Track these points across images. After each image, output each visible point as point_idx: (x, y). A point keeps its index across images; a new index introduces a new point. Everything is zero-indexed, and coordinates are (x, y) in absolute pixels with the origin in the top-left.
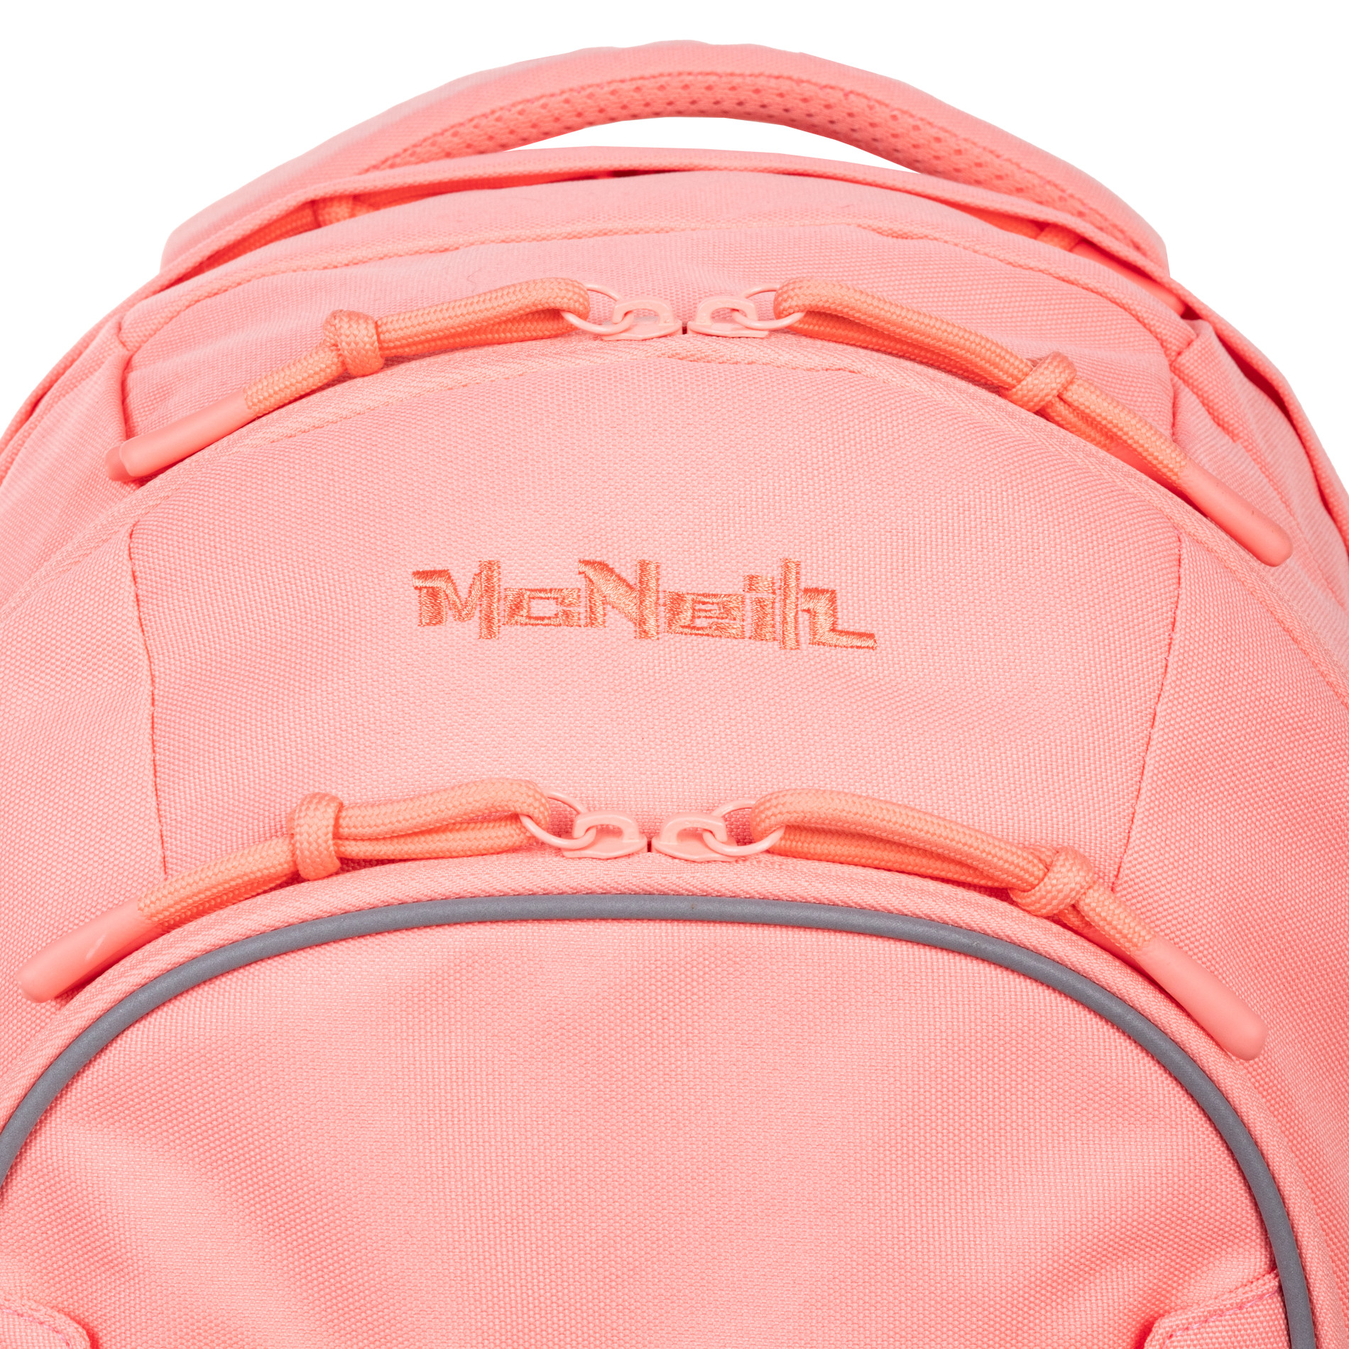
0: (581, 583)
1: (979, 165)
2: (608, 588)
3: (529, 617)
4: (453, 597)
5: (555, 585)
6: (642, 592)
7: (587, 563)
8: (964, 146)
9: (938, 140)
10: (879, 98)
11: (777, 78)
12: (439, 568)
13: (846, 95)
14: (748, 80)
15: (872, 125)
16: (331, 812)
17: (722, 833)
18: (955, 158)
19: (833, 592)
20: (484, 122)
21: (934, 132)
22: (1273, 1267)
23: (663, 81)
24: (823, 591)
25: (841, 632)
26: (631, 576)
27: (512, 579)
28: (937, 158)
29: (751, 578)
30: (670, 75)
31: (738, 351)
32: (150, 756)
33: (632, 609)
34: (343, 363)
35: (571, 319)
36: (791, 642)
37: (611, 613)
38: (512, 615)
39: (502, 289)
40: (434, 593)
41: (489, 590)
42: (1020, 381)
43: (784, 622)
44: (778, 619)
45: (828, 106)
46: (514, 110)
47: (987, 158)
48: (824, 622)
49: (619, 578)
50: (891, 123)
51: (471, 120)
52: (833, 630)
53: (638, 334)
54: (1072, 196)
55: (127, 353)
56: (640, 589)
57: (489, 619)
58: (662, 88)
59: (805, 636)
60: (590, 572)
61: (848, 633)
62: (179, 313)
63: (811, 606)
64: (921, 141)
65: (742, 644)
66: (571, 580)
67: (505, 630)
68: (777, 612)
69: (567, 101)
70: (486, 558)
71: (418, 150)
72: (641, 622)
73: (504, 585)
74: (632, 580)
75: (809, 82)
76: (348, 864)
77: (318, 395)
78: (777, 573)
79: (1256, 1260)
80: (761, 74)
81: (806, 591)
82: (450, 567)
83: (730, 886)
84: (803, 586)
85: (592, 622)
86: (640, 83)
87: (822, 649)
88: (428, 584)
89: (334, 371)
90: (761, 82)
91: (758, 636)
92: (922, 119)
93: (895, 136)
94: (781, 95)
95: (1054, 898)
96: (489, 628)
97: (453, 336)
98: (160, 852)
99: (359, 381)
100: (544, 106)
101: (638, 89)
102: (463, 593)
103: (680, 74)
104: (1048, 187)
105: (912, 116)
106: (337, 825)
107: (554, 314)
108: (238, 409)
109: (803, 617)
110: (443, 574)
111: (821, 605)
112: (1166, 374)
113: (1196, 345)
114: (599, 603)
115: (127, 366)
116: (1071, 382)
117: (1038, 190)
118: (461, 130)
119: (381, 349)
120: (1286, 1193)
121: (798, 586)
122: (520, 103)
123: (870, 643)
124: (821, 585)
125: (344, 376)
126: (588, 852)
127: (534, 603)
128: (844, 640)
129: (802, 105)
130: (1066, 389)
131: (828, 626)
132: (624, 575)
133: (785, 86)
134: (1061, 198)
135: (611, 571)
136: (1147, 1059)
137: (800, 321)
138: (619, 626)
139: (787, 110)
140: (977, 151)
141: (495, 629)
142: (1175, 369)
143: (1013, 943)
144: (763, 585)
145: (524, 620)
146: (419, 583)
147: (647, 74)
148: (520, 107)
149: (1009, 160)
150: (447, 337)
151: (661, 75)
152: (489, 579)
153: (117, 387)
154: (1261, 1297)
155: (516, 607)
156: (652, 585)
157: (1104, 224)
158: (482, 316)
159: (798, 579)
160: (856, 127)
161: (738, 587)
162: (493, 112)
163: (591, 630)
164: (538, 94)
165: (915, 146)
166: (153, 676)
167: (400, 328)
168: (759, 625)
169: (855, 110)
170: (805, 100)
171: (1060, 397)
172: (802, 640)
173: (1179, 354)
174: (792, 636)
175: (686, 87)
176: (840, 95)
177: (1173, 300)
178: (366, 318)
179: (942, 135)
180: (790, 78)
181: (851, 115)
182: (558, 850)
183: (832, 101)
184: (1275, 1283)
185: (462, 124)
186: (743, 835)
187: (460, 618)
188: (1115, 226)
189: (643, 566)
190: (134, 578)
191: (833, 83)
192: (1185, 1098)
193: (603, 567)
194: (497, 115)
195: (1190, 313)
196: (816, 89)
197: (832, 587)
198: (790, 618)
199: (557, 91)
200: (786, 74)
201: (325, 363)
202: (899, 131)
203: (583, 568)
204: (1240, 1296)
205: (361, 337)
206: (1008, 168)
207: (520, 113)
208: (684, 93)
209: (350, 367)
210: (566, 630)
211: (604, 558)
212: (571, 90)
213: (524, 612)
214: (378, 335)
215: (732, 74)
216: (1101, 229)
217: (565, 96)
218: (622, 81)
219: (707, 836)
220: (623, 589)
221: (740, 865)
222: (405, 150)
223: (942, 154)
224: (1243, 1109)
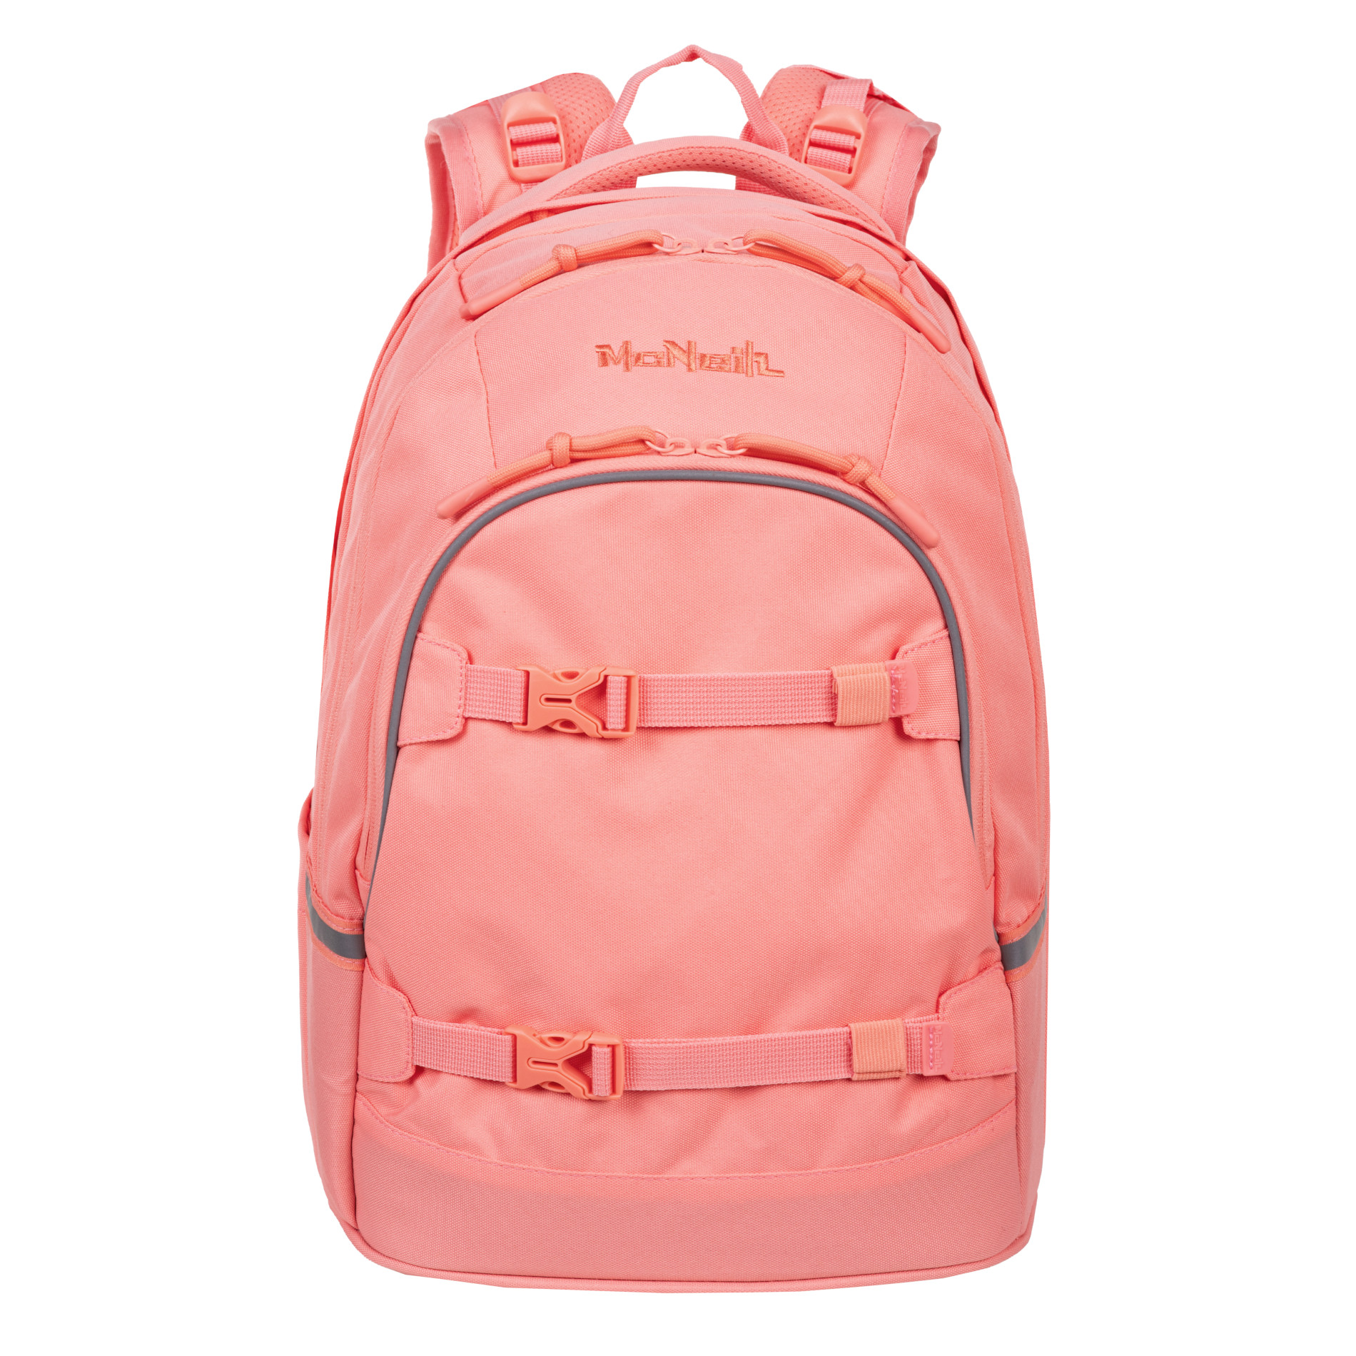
0: (665, 350)
1: (815, 190)
2: (676, 352)
3: (644, 363)
4: (612, 355)
5: (654, 350)
6: (689, 353)
7: (667, 342)
8: (808, 181)
9: (797, 178)
10: (773, 159)
11: (730, 149)
12: (606, 344)
13: (759, 157)
14: (717, 150)
15: (770, 170)
16: (568, 441)
17: (725, 447)
18: (804, 187)
19: (767, 354)
20: (604, 173)
21: (796, 175)
22: (946, 627)
23: (680, 151)
24: (762, 354)
25: (770, 370)
26: (684, 347)
27: (636, 348)
28: (797, 186)
29: (733, 348)
30: (684, 148)
31: (726, 258)
32: (487, 423)
33: (686, 360)
34: (561, 266)
35: (656, 246)
36: (750, 374)
37: (677, 361)
38: (636, 362)
39: (627, 234)
40: (604, 354)
41: (626, 352)
42: (844, 274)
43: (747, 366)
44: (745, 364)
45: (751, 162)
46: (617, 167)
47: (818, 187)
48: (763, 366)
49: (680, 347)
50: (778, 170)
51: (599, 172)
52: (767, 369)
53: (683, 252)
54: (853, 206)
55: (460, 273)
56: (688, 352)
57: (627, 364)
58: (681, 154)
59: (756, 372)
60: (668, 346)
61: (773, 371)
62: (481, 256)
63: (758, 359)
64: (790, 179)
65: (730, 374)
66: (660, 348)
67: (634, 369)
68: (744, 362)
69: (640, 162)
70: (625, 340)
71: (577, 186)
72: (689, 365)
73: (633, 350)
74: (685, 348)
75: (743, 151)
76: (574, 461)
77: (551, 279)
78: (744, 346)
79: (939, 624)
80: (723, 147)
81: (756, 353)
82: (610, 343)
83: (728, 467)
84: (754, 351)
85: (669, 364)
86: (671, 152)
87: (763, 377)
88: (602, 350)
89: (557, 269)
90: (723, 150)
91: (736, 371)
92: (791, 169)
93: (779, 176)
94: (732, 156)
95: (857, 476)
96: (627, 368)
97: (606, 254)
98: (493, 460)
99: (568, 273)
100: (630, 165)
101: (670, 155)
102: (616, 354)
103: (688, 148)
104: (843, 202)
105: (787, 168)
106: (571, 446)
107: (649, 245)
108: (517, 285)
109: (755, 364)
110: (608, 346)
111: (762, 359)
112: (897, 279)
113: (909, 269)
114: (672, 358)
115: (460, 278)
116: (864, 274)
117: (839, 203)
118: (595, 176)
119: (577, 260)
120: (951, 596)
121: (752, 351)
122: (620, 164)
123: (782, 375)
124: (761, 351)
125: (561, 271)
126: (671, 453)
127: (645, 357)
128: (771, 373)
129: (740, 161)
130: (862, 277)
131: (765, 367)
132: (682, 346)
133: (733, 152)
134: (849, 207)
135: (677, 345)
136: (895, 540)
137: (752, 247)
138: (680, 367)
139: (734, 163)
140: (814, 184)
141: (630, 367)
142: (901, 279)
143: (842, 491)
144: (738, 351)
145: (641, 364)
146: (598, 350)
147: (674, 149)
148: (619, 166)
149: (827, 189)
150: (604, 255)
151: (680, 148)
152: (626, 348)
153: (458, 285)
154: (942, 638)
155: (638, 358)
156: (693, 350)
157: (867, 219)
158: (619, 245)
159: (752, 349)
160: (763, 171)
161: (728, 351)
162: (608, 168)
163: (669, 368)
164: (627, 159)
165: (787, 181)
166: (487, 392)
167: (585, 250)
168: (737, 367)
169: (762, 163)
170: (742, 159)
171: (860, 280)
172: (754, 373)
173: (902, 273)
174: (750, 371)
175: (691, 153)
176: (757, 157)
177: (901, 253)
178: (571, 247)
179: (799, 176)
180: (735, 149)
181: (761, 166)
182: (659, 453)
183: (753, 159)
184: (947, 633)
185: (595, 174)
186: (732, 447)
187: (615, 364)
188: (871, 220)
189: (689, 343)
190: (478, 353)
191: (754, 151)
192: (911, 556)
193: (673, 343)
194: (610, 169)
195: (908, 258)
196: (746, 154)
197: (766, 352)
198: (749, 365)
199: (636, 158)
200: (733, 147)
201: (553, 266)
202: (781, 174)
203: (665, 344)
204: (934, 637)
205: (569, 254)
206: (827, 192)
207: (620, 168)
208: (690, 156)
209: (564, 268)
210: (659, 368)
211: (674, 340)
212: (642, 157)
213: (641, 361)
214: (576, 253)
215: (710, 147)
216: (865, 221)
217: (639, 160)
218: (663, 152)
219: (719, 447)
220: (681, 352)
221: (732, 459)
222: (571, 187)
223: (799, 184)
224: (934, 561)
